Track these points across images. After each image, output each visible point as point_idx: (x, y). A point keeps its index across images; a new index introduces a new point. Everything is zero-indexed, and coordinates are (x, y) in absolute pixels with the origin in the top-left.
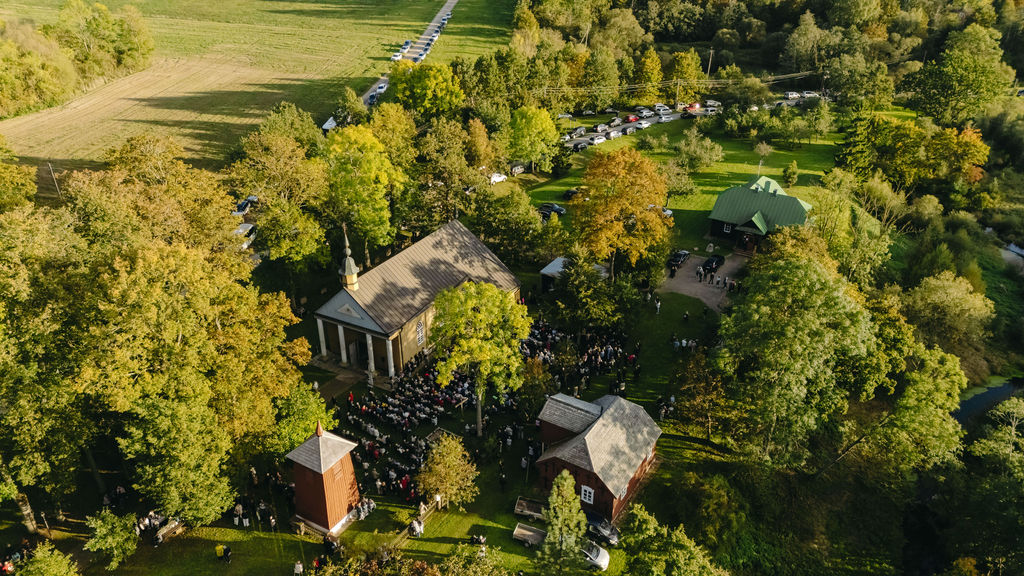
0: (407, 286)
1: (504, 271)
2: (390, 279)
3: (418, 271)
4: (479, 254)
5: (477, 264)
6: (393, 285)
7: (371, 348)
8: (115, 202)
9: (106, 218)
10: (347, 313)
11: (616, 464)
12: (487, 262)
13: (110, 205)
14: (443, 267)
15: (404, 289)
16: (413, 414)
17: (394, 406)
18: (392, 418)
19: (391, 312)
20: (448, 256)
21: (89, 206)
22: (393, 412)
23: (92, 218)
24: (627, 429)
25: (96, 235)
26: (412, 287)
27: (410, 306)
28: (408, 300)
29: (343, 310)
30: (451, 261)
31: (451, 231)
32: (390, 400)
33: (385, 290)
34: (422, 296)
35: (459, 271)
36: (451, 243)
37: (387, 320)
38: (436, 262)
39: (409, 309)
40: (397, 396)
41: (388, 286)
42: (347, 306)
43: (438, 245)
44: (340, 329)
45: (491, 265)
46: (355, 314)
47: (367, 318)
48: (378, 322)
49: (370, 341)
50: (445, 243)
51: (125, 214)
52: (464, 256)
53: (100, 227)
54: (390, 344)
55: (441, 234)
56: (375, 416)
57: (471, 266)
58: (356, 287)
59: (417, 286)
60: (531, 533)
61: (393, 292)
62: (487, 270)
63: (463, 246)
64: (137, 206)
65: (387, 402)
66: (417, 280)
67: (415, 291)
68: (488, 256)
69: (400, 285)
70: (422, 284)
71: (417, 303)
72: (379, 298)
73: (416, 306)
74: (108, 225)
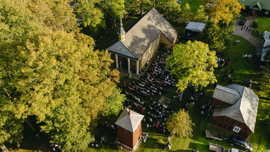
0: (141, 37)
1: (172, 28)
2: (135, 35)
3: (144, 31)
4: (163, 22)
5: (163, 26)
6: (136, 37)
7: (129, 63)
8: (19, 5)
9: (16, 14)
10: (120, 50)
11: (250, 117)
12: (166, 25)
13: (16, 7)
14: (152, 28)
15: (140, 39)
16: (151, 91)
17: (143, 87)
18: (143, 93)
19: (137, 49)
20: (153, 23)
21: (6, 7)
22: (142, 90)
23: (9, 14)
24: (250, 101)
25: (12, 22)
26: (143, 38)
27: (143, 46)
28: (142, 43)
29: (118, 49)
30: (154, 25)
31: (153, 13)
32: (140, 84)
33: (134, 40)
34: (147, 41)
35: (157, 30)
36: (153, 17)
37: (136, 52)
38: (150, 26)
39: (143, 47)
40: (143, 83)
41: (135, 38)
42: (120, 47)
43: (149, 19)
44: (116, 56)
45: (168, 26)
46: (123, 50)
47: (129, 52)
48: (134, 54)
49: (129, 61)
50: (151, 18)
51: (24, 11)
52: (158, 23)
53: (14, 18)
54: (138, 62)
55: (150, 14)
56: (137, 92)
57: (161, 27)
58: (124, 40)
59: (145, 37)
60: (216, 147)
61: (137, 41)
62: (167, 28)
63: (158, 19)
64: (29, 6)
65: (139, 86)
66: (144, 35)
67: (144, 39)
68: (166, 22)
69: (139, 37)
70: (146, 36)
71: (146, 44)
72: (133, 43)
73: (145, 45)
74: (17, 17)
